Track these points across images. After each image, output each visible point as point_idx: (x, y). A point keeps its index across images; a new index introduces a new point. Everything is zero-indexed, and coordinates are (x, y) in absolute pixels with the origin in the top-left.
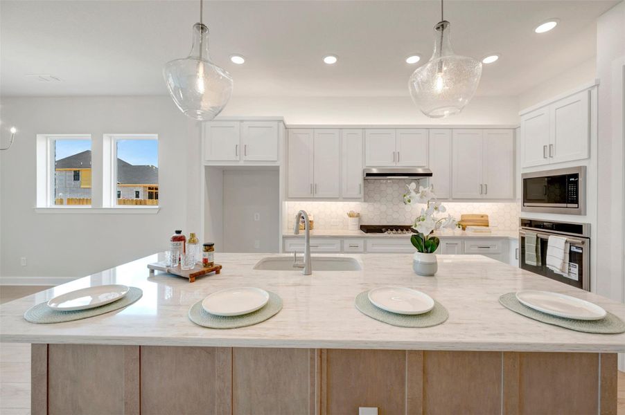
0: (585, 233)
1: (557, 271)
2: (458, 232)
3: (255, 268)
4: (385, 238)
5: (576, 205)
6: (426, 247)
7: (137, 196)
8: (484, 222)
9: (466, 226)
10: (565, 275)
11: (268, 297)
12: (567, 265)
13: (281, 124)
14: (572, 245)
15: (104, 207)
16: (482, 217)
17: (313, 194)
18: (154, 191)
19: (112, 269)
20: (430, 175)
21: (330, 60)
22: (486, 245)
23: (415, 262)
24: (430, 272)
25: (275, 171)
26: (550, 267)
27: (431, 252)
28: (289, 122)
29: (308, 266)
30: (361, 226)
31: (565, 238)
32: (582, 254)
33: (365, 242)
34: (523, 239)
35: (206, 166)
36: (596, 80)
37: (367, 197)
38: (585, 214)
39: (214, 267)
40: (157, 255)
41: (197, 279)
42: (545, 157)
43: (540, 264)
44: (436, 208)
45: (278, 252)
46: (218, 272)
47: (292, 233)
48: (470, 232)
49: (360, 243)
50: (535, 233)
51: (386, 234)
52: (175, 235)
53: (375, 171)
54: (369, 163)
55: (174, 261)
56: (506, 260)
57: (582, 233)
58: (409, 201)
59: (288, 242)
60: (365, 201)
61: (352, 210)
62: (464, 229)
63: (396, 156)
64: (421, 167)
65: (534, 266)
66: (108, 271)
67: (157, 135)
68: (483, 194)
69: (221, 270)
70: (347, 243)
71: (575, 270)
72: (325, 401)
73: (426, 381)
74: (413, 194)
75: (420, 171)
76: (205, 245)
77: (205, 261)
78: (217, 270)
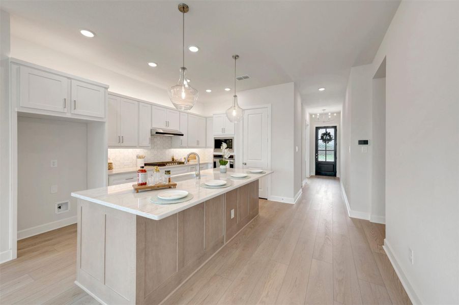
5: (232, 149)
9: (189, 160)
13: (107, 91)
17: (120, 144)
20: (183, 135)
21: (153, 65)
30: (145, 164)
32: (233, 165)
35: (18, 113)
38: (234, 152)
42: (222, 133)
57: (233, 158)
61: (138, 154)
63: (167, 124)
78: (175, 185)
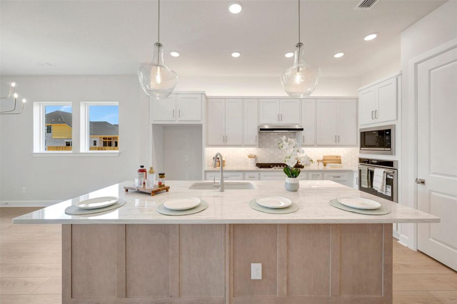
0: (395, 167)
1: (379, 191)
2: (321, 167)
3: (189, 189)
4: (273, 171)
5: (389, 149)
6: (292, 174)
7: (95, 144)
8: (338, 160)
9: (326, 163)
10: (384, 193)
11: (200, 201)
12: (385, 187)
13: (204, 96)
14: (387, 174)
15: (81, 152)
16: (337, 157)
17: (225, 142)
18: (107, 140)
19: (86, 195)
20: (302, 129)
22: (337, 176)
23: (286, 183)
24: (294, 189)
25: (199, 127)
26: (376, 189)
27: (295, 177)
28: (208, 94)
29: (222, 187)
30: (257, 164)
31: (383, 170)
32: (393, 179)
33: (259, 175)
34: (360, 171)
35: (153, 124)
36: (401, 71)
37: (261, 144)
38: (395, 155)
39: (165, 187)
40: (118, 184)
41: (155, 194)
42: (372, 119)
43: (370, 187)
44: (298, 151)
45: (202, 180)
46: (167, 191)
47: (211, 168)
48: (328, 167)
49: (256, 174)
50: (367, 167)
51: (273, 169)
52: (140, 168)
53: (267, 127)
54: (262, 122)
55: (140, 184)
56: (351, 185)
57: (393, 166)
58: (282, 147)
59: (208, 174)
60: (259, 147)
61: (250, 153)
62: (325, 165)
63: (280, 117)
64: (297, 124)
65: (366, 188)
66: (84, 196)
67: (118, 102)
68: (337, 142)
69: (169, 189)
70: (247, 175)
71: (389, 190)
72: (232, 260)
73: (288, 247)
74: (284, 142)
75: (297, 127)
76: (160, 174)
77: (160, 183)
78: (167, 189)
